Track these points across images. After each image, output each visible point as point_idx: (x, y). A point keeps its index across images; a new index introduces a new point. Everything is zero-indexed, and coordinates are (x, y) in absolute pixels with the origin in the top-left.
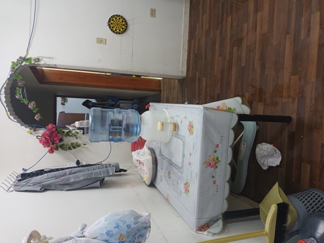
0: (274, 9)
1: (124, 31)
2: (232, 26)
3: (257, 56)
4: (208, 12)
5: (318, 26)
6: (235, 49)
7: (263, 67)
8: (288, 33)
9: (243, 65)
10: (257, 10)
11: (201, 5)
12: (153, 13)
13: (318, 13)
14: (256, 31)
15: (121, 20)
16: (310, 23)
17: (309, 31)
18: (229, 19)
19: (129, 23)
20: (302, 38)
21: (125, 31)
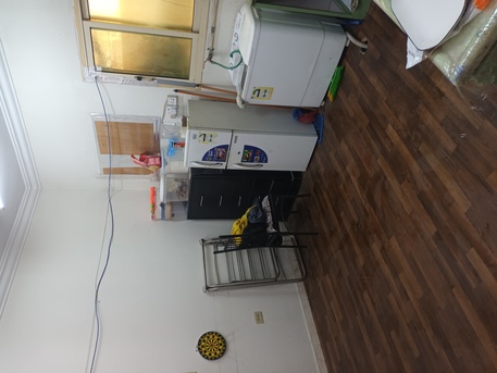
0: (415, 264)
1: (223, 354)
2: (373, 304)
3: (430, 333)
4: (334, 296)
5: (483, 264)
6: (393, 333)
7: (447, 346)
8: (452, 287)
9: (417, 354)
10: (395, 273)
11: (322, 290)
12: (259, 317)
13: (473, 250)
14: (408, 298)
15: (216, 337)
16: (470, 264)
17: (476, 275)
18: (366, 296)
19: (228, 339)
20: (474, 286)
21: (223, 352)
